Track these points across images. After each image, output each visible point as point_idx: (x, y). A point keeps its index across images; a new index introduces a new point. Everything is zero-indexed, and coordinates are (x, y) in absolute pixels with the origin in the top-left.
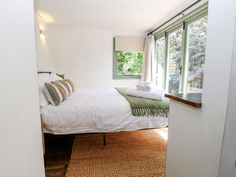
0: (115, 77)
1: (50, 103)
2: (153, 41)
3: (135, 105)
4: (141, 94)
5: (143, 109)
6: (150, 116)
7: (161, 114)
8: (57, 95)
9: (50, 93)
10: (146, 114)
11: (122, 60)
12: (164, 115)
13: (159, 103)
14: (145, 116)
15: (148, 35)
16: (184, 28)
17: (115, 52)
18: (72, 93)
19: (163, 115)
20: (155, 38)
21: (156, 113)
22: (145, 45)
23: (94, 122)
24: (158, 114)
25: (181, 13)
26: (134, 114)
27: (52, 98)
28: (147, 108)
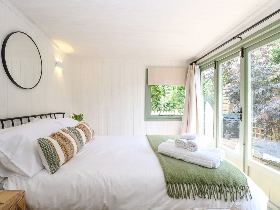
0: (148, 118)
1: (44, 168)
2: (198, 72)
3: (172, 177)
4: (183, 154)
5: (185, 185)
6: (196, 197)
7: (216, 196)
8: (55, 156)
9: (44, 154)
10: (191, 194)
11: (156, 95)
12: (221, 196)
13: (212, 174)
14: (189, 198)
15: (191, 64)
16: (242, 56)
17: (148, 86)
18: (86, 143)
19: (219, 197)
20: (200, 68)
21: (207, 193)
22: (187, 77)
23: (106, 206)
24: (212, 194)
25: (237, 36)
26: (170, 194)
27: (48, 161)
28: (193, 184)
